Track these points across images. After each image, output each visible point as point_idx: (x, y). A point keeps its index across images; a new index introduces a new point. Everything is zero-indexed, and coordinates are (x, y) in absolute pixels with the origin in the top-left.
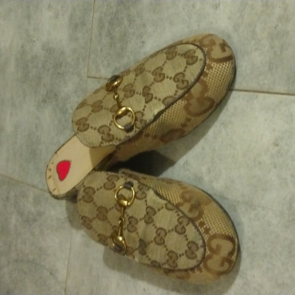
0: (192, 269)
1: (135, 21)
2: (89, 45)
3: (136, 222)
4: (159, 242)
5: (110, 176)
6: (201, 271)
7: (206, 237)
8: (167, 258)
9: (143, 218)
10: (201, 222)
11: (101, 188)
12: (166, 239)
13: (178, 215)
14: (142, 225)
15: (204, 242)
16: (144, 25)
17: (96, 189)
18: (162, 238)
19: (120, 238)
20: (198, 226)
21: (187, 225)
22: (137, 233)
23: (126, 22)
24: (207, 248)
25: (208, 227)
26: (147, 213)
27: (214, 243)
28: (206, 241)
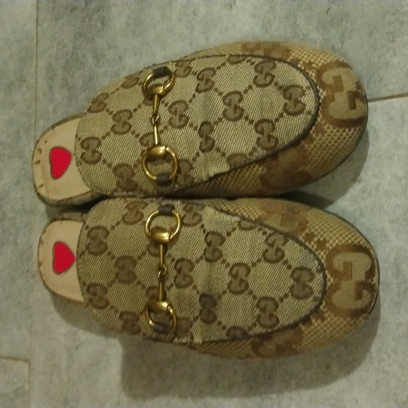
0: (306, 320)
1: (104, 55)
2: (34, 108)
3: (189, 267)
4: (239, 289)
5: (131, 203)
6: (323, 319)
7: (322, 255)
8: (257, 312)
9: (201, 258)
10: (307, 235)
11: (118, 224)
12: (250, 279)
13: (265, 233)
14: (201, 269)
15: (320, 263)
16: (120, 57)
17: (109, 228)
18: (242, 281)
19: (165, 305)
20: (303, 241)
21: (284, 244)
22: (195, 287)
23: (90, 60)
24: (326, 272)
25: (322, 239)
26: (209, 244)
27: (338, 262)
28: (323, 261)
